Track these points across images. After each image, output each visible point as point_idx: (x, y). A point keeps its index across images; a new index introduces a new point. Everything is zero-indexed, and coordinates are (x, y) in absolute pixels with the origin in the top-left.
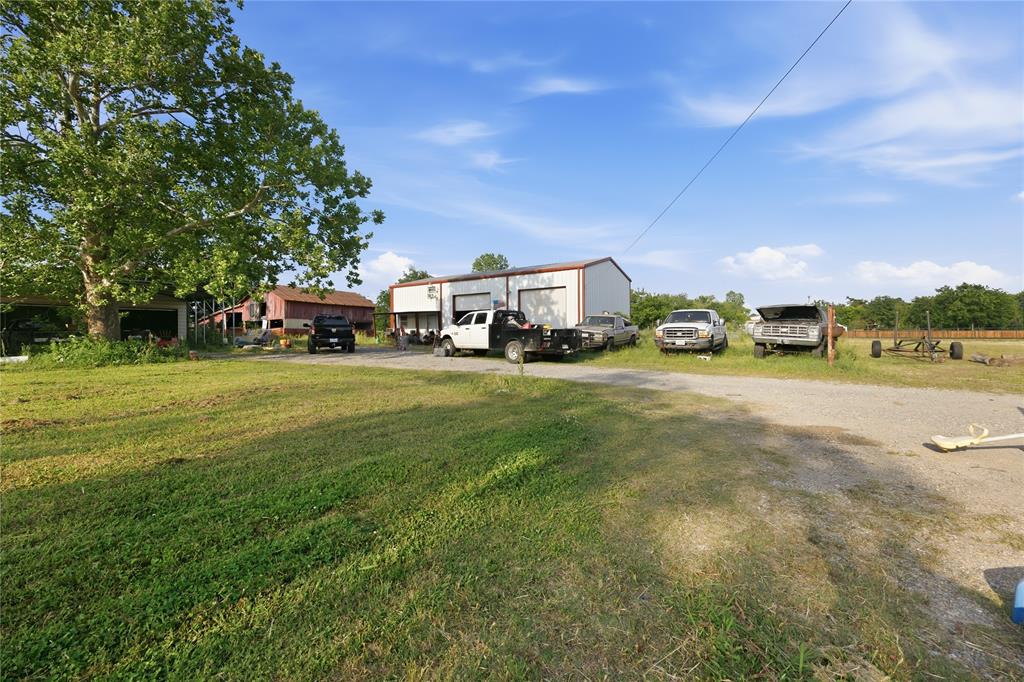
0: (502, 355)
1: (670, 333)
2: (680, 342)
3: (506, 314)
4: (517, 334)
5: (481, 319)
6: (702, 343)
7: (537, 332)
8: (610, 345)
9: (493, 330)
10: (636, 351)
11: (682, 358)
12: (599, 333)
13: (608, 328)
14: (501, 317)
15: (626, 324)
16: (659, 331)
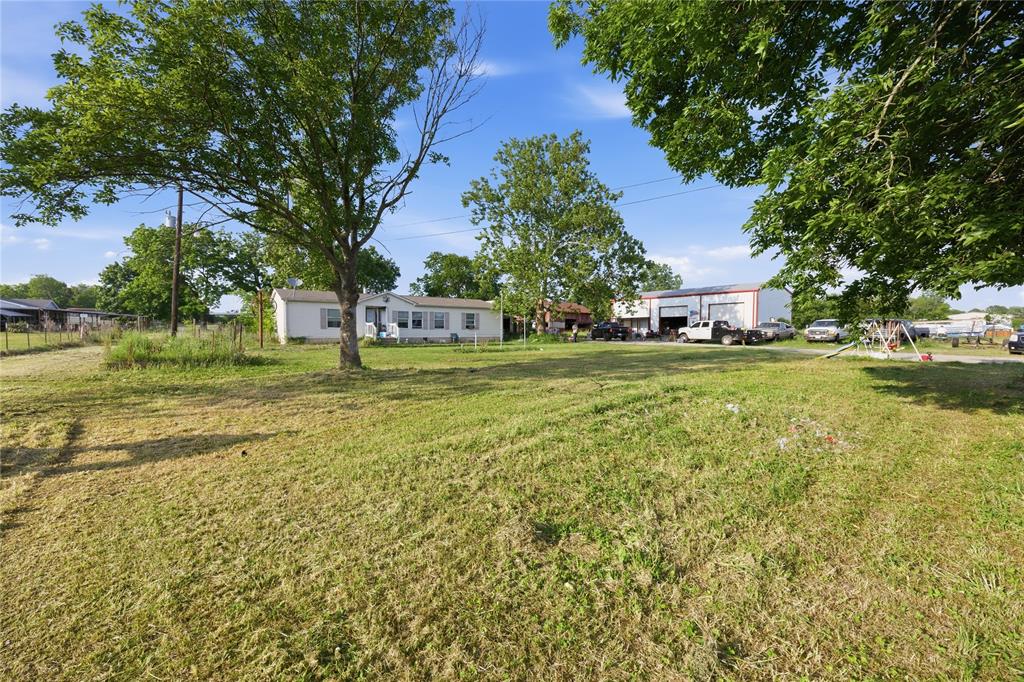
0: (720, 342)
1: (812, 332)
2: (818, 337)
3: (720, 322)
4: (728, 332)
5: (706, 325)
6: (831, 337)
7: (739, 331)
8: (777, 338)
9: (714, 331)
10: (793, 342)
11: (819, 344)
12: (770, 332)
13: (776, 329)
14: (717, 324)
15: (787, 327)
16: (806, 331)
